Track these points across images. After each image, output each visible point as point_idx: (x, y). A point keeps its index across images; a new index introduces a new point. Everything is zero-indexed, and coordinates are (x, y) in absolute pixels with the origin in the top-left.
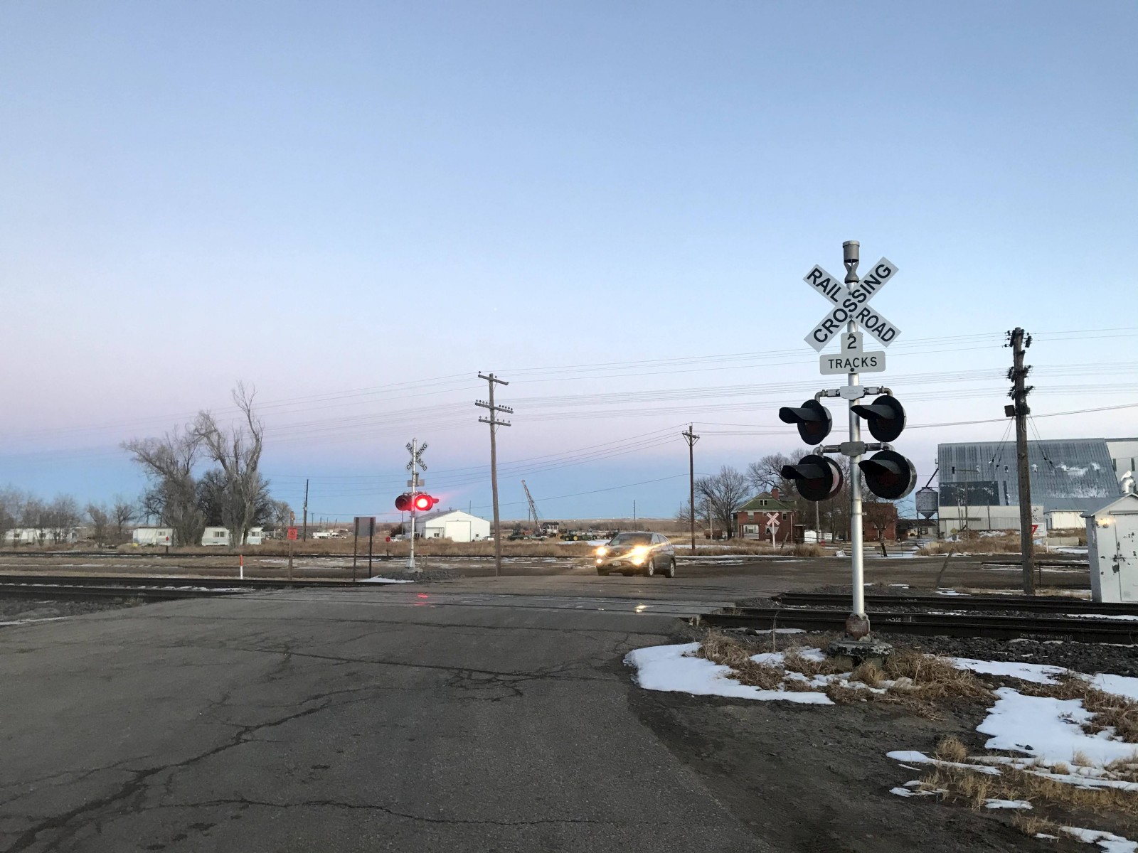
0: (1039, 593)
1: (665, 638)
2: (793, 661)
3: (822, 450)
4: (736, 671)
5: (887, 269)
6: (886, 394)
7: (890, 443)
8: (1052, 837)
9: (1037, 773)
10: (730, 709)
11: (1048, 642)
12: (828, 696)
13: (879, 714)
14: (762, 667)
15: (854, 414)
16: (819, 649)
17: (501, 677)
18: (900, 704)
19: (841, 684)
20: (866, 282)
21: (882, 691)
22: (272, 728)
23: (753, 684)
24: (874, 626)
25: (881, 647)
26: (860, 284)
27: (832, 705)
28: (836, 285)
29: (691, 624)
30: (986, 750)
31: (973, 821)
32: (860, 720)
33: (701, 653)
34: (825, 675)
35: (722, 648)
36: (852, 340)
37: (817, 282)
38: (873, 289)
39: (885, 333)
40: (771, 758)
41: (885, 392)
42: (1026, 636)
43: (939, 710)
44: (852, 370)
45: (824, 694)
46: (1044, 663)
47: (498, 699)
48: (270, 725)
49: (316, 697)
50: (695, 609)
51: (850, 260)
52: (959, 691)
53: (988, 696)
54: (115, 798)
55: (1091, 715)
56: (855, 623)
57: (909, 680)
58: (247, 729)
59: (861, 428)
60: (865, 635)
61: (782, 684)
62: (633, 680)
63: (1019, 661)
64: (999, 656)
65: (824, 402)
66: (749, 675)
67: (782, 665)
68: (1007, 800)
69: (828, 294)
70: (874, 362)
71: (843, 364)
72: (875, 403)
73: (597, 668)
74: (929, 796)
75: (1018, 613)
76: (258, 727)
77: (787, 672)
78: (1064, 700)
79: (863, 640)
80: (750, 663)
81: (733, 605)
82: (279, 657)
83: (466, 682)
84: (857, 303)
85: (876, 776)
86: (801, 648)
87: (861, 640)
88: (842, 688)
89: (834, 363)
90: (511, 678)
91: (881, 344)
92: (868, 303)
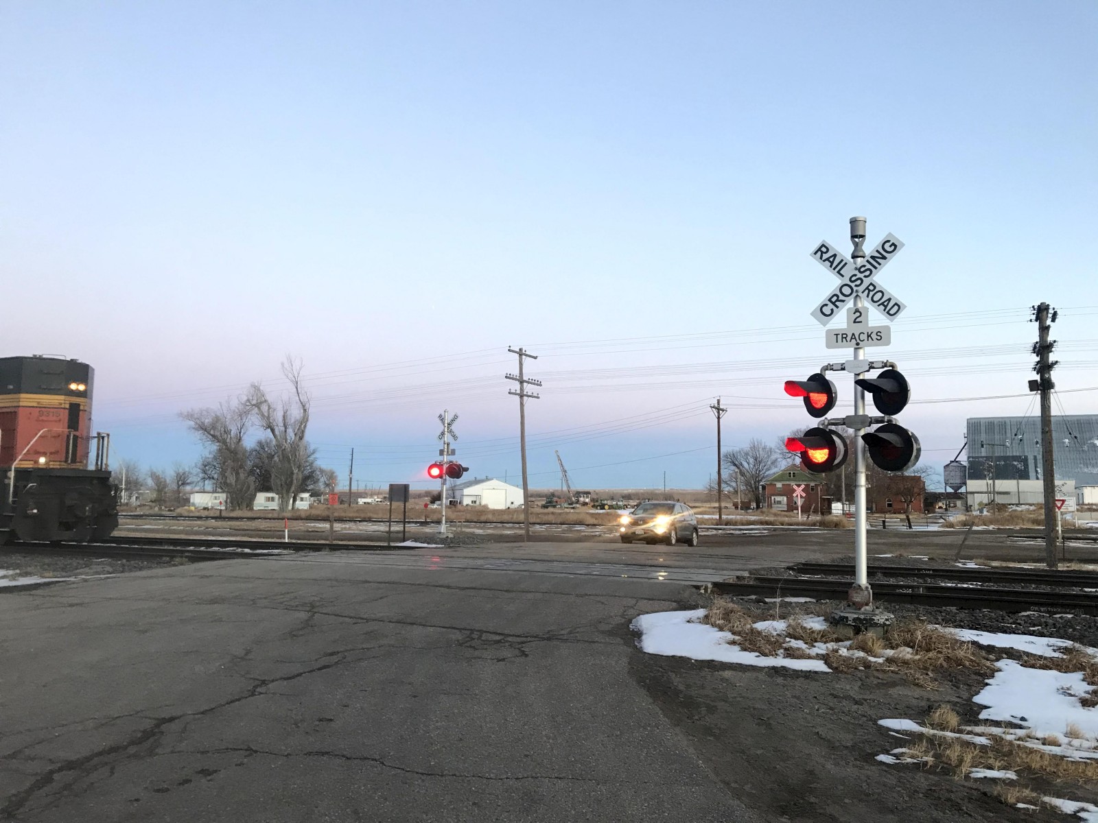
0: (1062, 567)
1: (674, 604)
2: (794, 629)
3: (826, 423)
4: (737, 638)
5: (893, 244)
6: (891, 368)
7: (893, 416)
8: (1032, 807)
9: (1029, 745)
10: (727, 674)
11: (1058, 616)
12: (826, 663)
13: (875, 682)
14: (764, 634)
15: (859, 388)
16: (822, 618)
17: (510, 639)
18: (897, 673)
19: (840, 652)
20: (873, 257)
21: (880, 660)
22: (285, 682)
23: (753, 651)
24: (877, 596)
25: (882, 617)
26: (866, 259)
27: (828, 673)
28: (842, 260)
29: (702, 591)
30: (980, 720)
31: (954, 790)
32: (856, 688)
33: (706, 620)
34: (825, 643)
35: (727, 615)
36: (858, 314)
37: (824, 258)
38: (880, 264)
39: (891, 307)
40: (761, 722)
41: (890, 366)
42: (1036, 608)
43: (936, 680)
44: (858, 344)
45: (823, 662)
46: (1051, 636)
47: (503, 660)
48: (285, 679)
49: (332, 654)
50: (707, 577)
51: (857, 236)
52: (959, 662)
53: (988, 667)
54: (133, 743)
55: (1091, 688)
56: (856, 593)
57: (909, 650)
58: (264, 682)
59: (866, 402)
60: (867, 605)
61: (782, 651)
62: (636, 644)
63: (1025, 634)
64: (1005, 628)
65: (829, 376)
66: (750, 641)
67: (784, 632)
68: (993, 769)
69: (834, 269)
70: (879, 336)
71: (849, 339)
72: (881, 376)
73: (603, 632)
74: (914, 763)
75: (1033, 586)
76: (273, 681)
77: (788, 639)
78: (1065, 672)
79: (865, 610)
80: (752, 630)
81: (746, 574)
82: (303, 615)
83: (475, 643)
84: (864, 279)
85: (864, 743)
86: (806, 617)
87: (863, 609)
88: (840, 656)
89: (840, 337)
90: (519, 640)
91: (885, 318)
92: (874, 278)
